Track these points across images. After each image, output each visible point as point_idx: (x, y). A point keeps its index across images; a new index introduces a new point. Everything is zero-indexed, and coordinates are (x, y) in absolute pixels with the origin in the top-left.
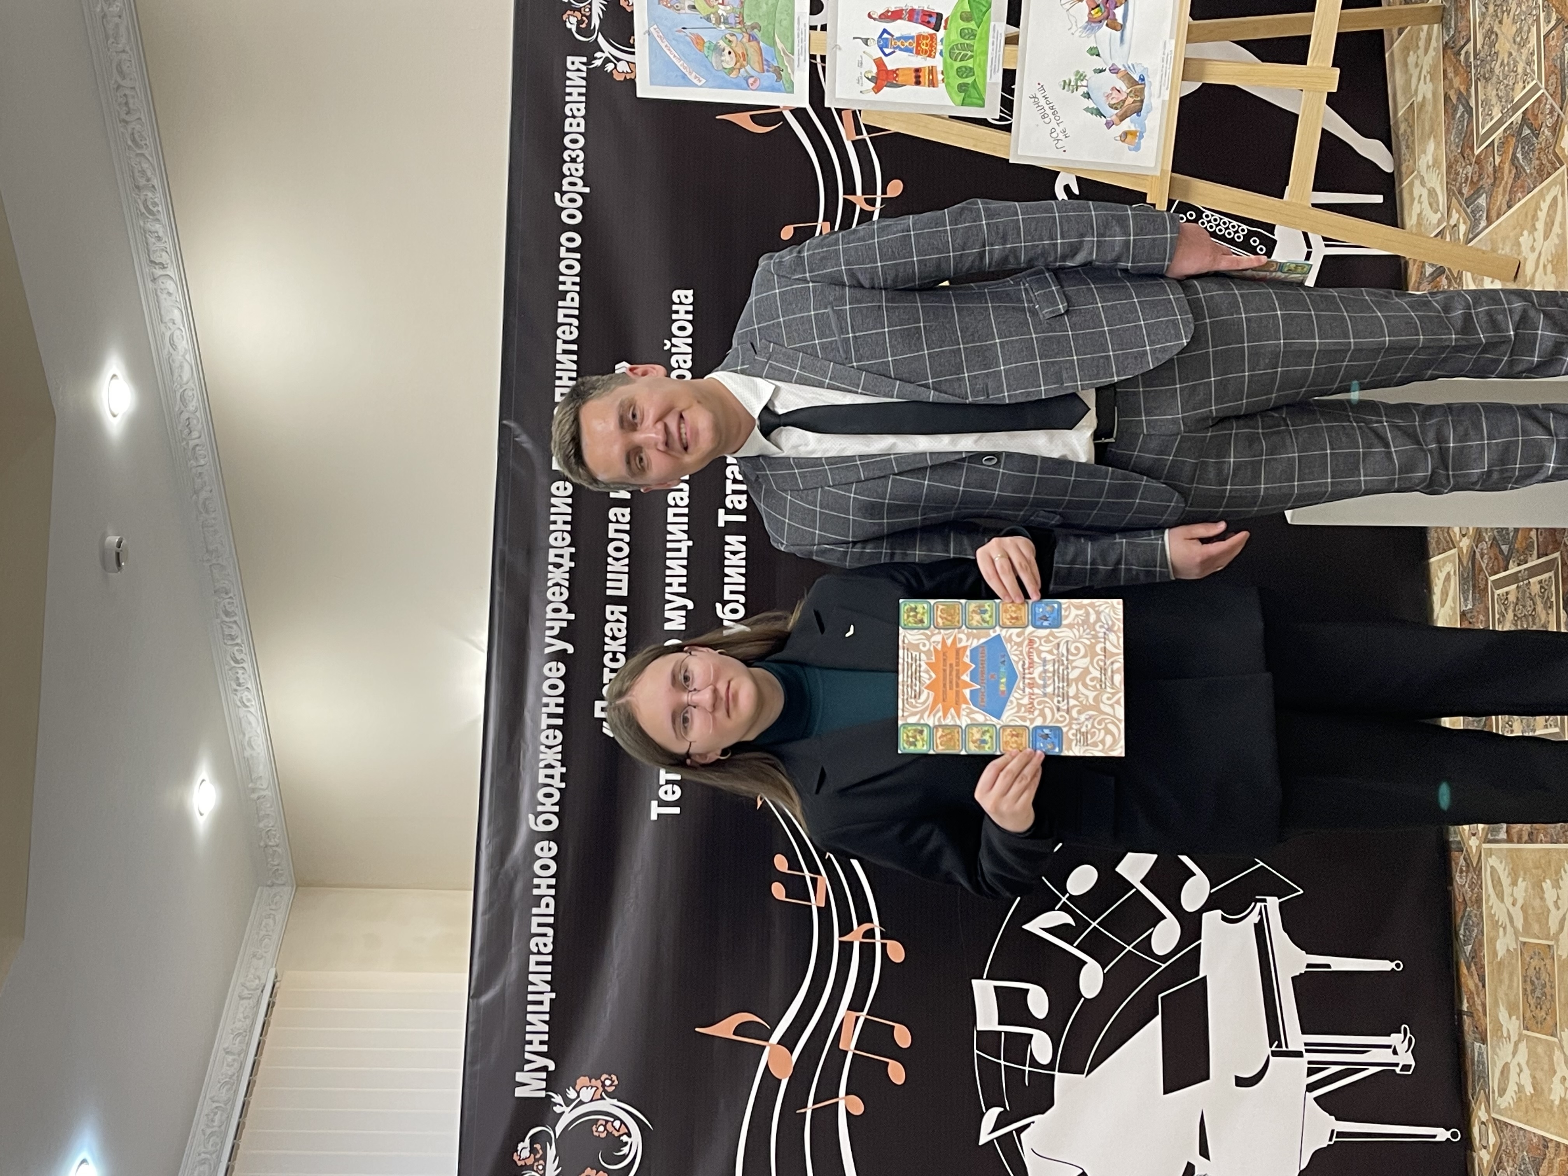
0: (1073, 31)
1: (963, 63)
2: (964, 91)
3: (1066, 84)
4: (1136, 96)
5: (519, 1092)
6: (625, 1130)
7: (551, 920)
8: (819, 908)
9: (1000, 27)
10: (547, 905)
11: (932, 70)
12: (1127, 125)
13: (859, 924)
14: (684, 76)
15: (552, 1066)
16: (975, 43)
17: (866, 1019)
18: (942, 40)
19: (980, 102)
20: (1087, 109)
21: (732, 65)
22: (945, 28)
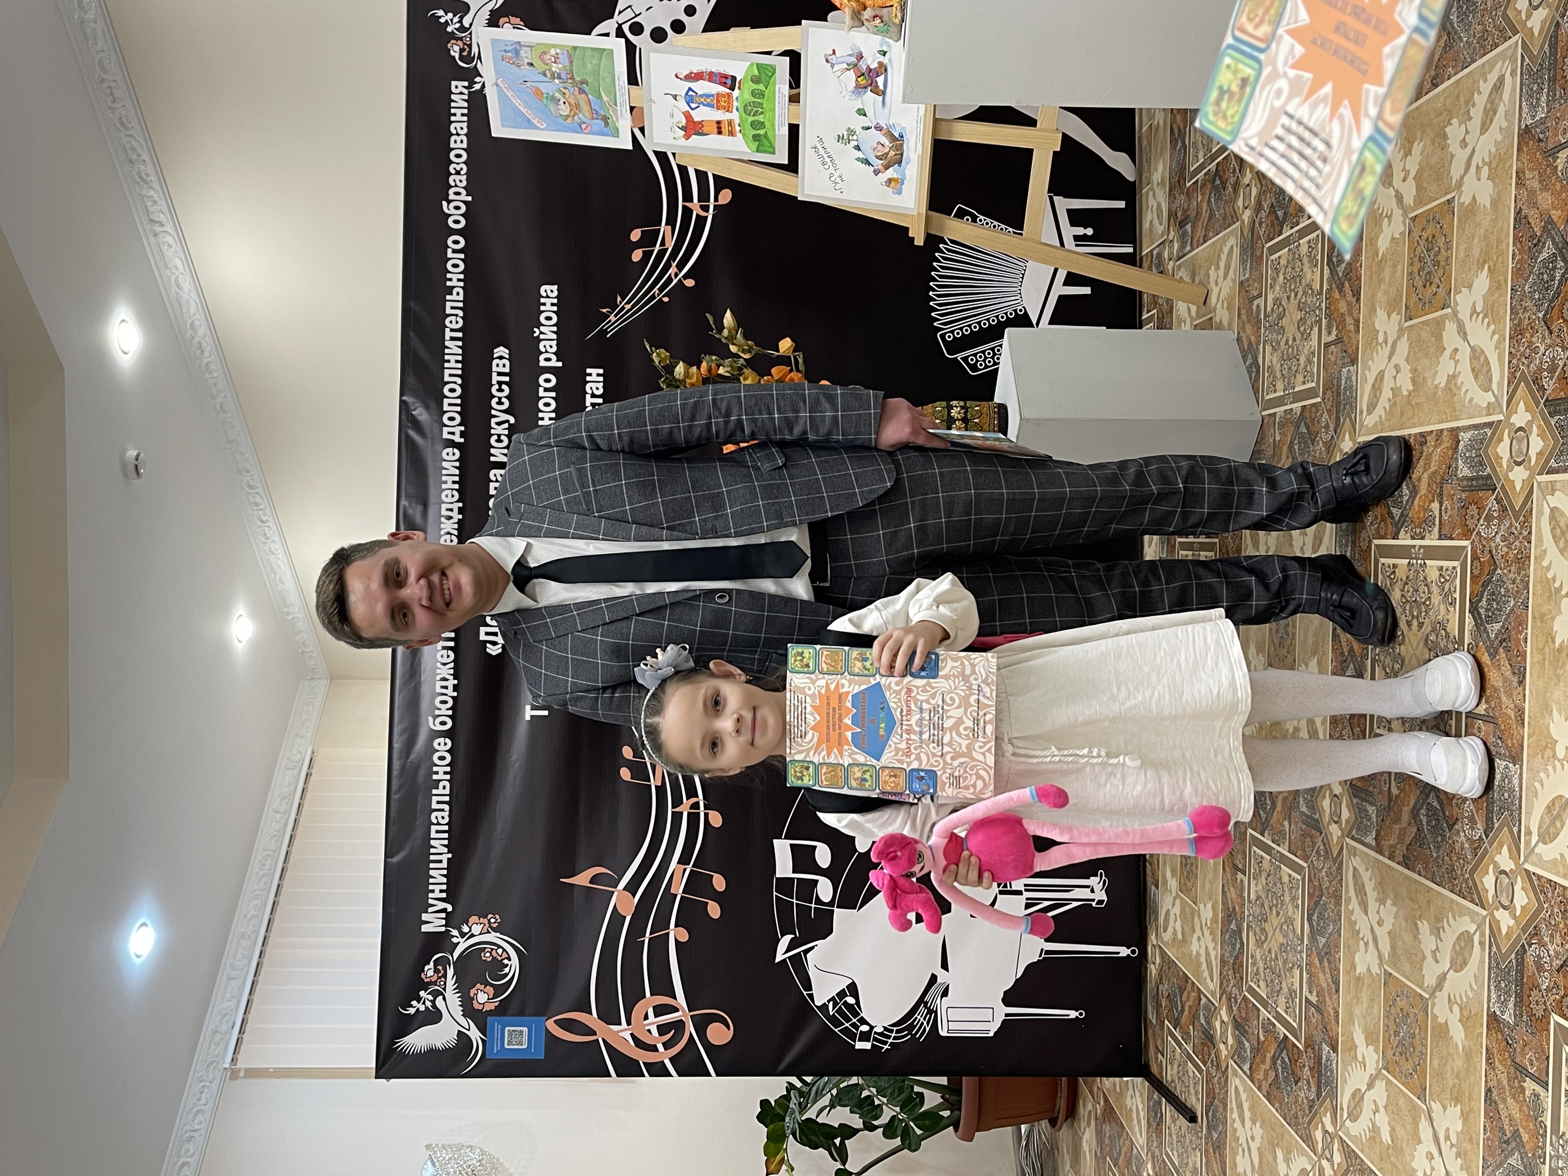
0: (843, 94)
1: (756, 118)
2: (759, 140)
3: (840, 138)
4: (897, 150)
5: (425, 928)
6: (505, 955)
7: (447, 799)
8: (656, 787)
9: (783, 88)
10: (444, 788)
11: (730, 123)
12: (891, 173)
13: (687, 799)
14: (529, 121)
15: (450, 908)
16: (764, 101)
17: (691, 871)
18: (737, 99)
19: (772, 150)
20: (858, 159)
21: (567, 113)
22: (739, 88)
